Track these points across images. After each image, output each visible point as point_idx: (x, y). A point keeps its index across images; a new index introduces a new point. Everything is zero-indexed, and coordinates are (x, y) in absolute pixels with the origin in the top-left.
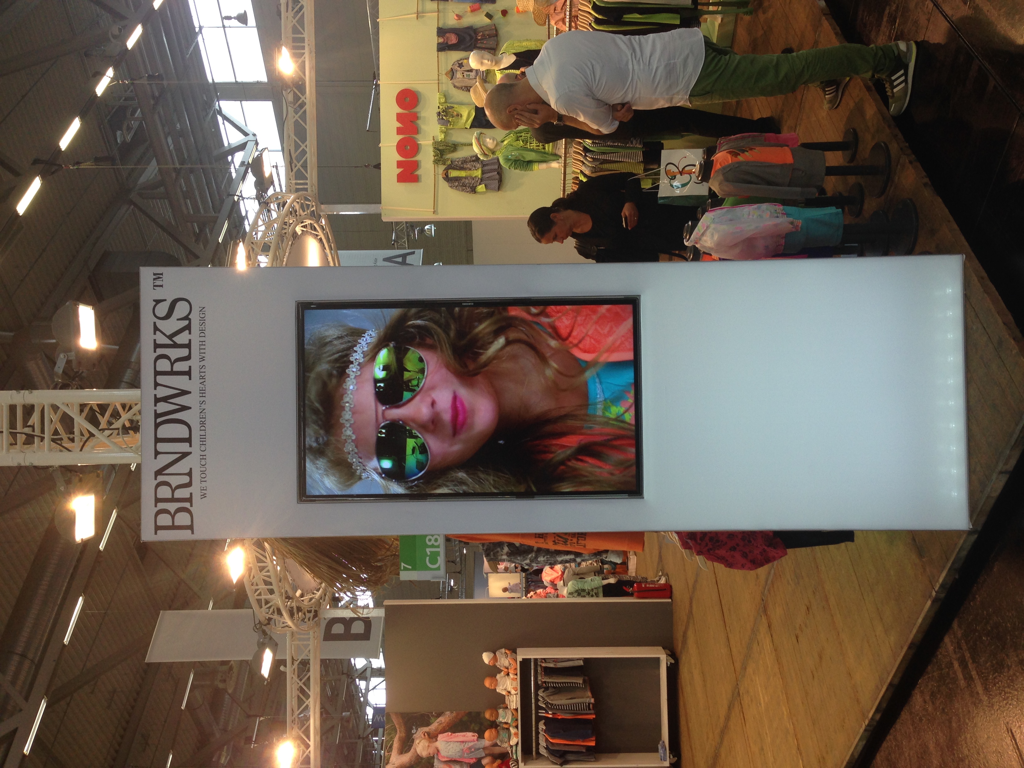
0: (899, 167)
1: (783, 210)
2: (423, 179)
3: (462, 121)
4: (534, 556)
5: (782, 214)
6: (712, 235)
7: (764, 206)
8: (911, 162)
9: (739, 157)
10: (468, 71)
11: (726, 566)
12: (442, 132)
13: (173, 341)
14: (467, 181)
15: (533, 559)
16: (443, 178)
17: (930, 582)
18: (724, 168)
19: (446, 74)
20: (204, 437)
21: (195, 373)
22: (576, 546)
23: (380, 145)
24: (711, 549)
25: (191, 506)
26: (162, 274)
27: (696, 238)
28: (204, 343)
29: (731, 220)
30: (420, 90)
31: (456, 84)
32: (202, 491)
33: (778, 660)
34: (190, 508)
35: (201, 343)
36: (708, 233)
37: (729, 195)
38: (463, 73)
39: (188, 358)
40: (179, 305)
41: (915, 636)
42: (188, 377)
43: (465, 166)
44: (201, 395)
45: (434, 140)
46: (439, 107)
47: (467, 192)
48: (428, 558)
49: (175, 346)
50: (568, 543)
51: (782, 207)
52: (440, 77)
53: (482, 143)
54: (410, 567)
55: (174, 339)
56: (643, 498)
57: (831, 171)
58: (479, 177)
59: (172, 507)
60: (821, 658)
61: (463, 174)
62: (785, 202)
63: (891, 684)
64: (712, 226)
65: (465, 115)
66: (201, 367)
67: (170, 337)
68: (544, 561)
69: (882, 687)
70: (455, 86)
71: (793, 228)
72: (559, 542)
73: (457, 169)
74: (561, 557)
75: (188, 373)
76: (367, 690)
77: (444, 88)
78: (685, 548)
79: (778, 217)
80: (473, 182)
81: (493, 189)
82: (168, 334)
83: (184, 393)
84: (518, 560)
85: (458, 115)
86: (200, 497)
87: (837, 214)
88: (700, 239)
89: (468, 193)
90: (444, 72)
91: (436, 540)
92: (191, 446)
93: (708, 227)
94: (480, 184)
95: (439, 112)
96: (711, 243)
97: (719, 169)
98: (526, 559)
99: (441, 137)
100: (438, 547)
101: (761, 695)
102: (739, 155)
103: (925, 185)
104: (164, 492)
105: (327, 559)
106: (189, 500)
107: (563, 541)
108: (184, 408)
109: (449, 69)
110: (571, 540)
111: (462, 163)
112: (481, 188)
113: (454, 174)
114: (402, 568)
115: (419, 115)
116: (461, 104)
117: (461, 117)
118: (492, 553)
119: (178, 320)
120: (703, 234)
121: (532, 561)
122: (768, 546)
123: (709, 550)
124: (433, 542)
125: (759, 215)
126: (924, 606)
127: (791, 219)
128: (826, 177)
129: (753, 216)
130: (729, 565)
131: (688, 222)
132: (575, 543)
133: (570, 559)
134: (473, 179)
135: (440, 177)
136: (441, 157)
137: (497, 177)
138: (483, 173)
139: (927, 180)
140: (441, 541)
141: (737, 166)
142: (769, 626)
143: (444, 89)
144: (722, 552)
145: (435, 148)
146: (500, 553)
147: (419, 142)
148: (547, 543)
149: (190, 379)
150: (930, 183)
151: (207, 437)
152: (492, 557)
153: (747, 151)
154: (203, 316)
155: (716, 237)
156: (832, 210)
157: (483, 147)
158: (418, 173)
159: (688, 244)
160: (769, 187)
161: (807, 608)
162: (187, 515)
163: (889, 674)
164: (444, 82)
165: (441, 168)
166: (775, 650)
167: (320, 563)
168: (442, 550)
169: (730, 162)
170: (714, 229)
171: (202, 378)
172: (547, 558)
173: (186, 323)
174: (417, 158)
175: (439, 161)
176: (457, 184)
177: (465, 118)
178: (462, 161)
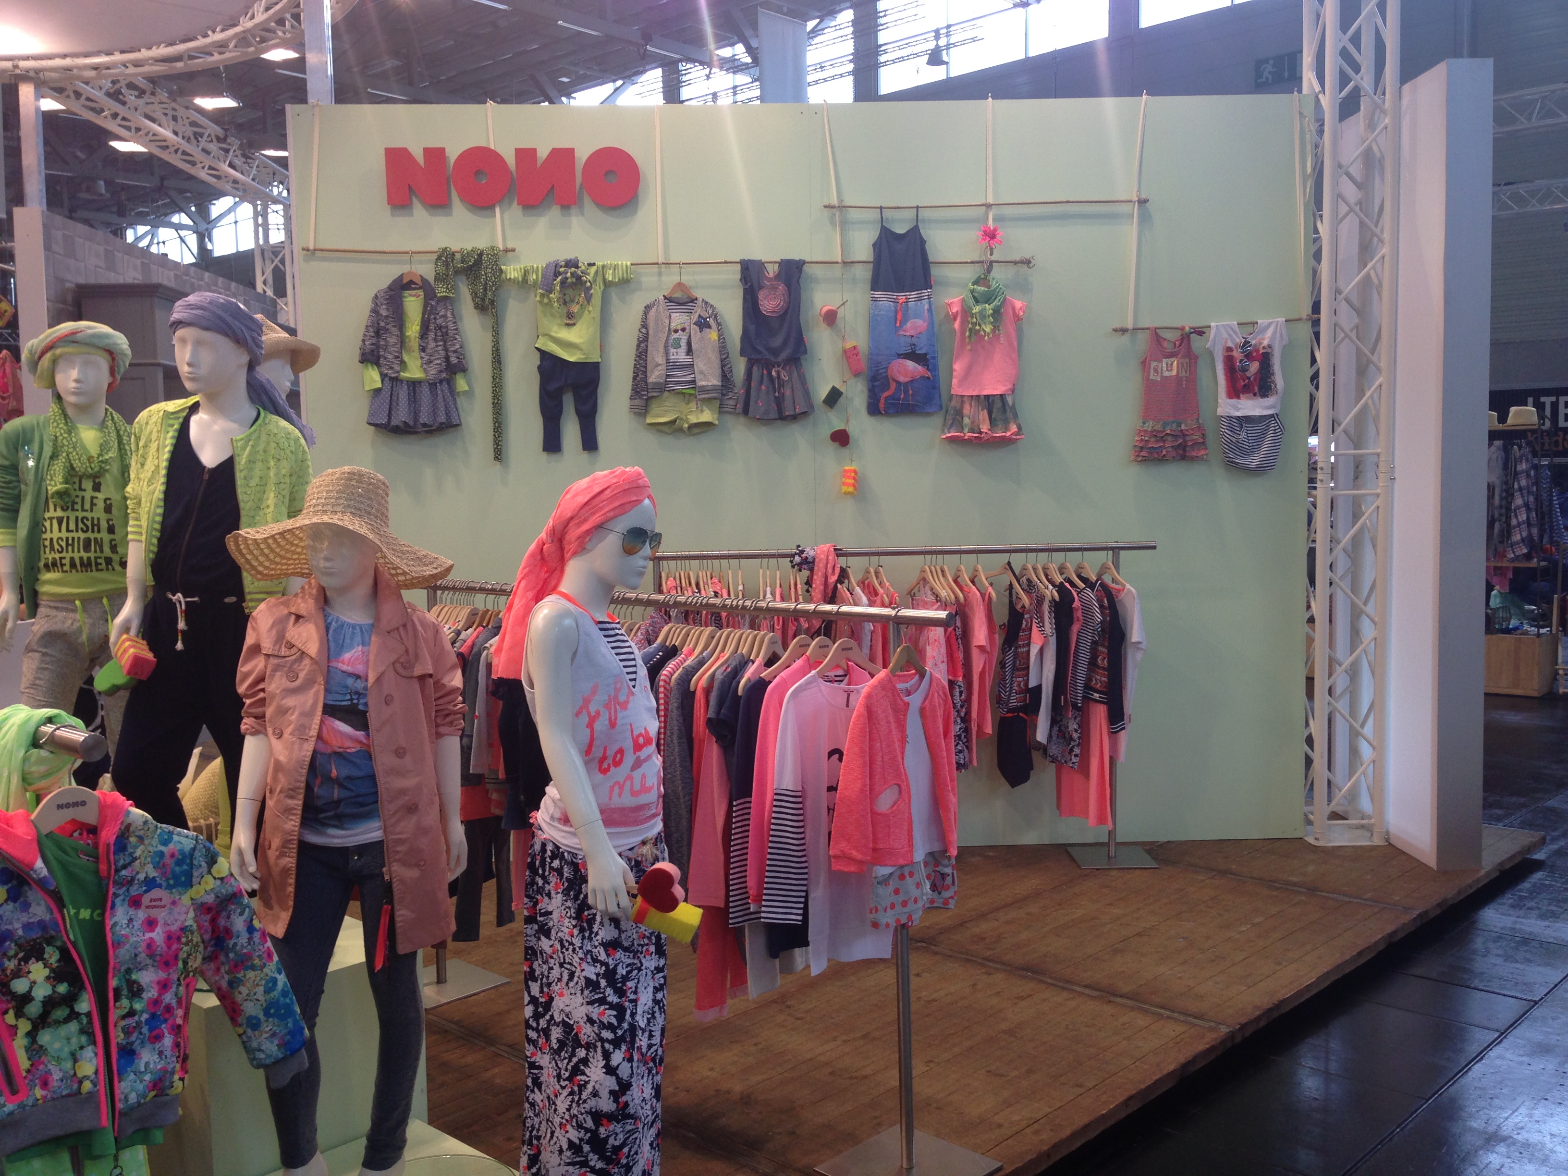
2: (402, 221)
3: (555, 328)
10: (689, 344)
12: (526, 273)
14: (392, 340)
19: (680, 285)
23: (490, 103)
30: (640, 213)
31: (653, 312)
38: (683, 330)
43: (431, 335)
45: (506, 251)
46: (594, 264)
47: (364, 341)
52: (675, 269)
58: (403, 374)
61: (413, 329)
70: (648, 308)
73: (424, 313)
77: (648, 278)
80: (390, 357)
81: (371, 414)
85: (570, 315)
89: (360, 343)
90: (686, 279)
94: (383, 376)
95: (577, 267)
99: (512, 271)
109: (699, 294)
111: (440, 328)
112: (373, 378)
113: (413, 305)
115: (574, 210)
116: (604, 324)
134: (397, 357)
135: (405, 269)
136: (457, 272)
138: (414, 384)
143: (644, 279)
145: (481, 255)
147: (498, 210)
158: (418, 209)
164: (664, 278)
165: (427, 270)
174: (458, 205)
175: (447, 264)
176: (384, 313)
177: (565, 334)
178: (447, 327)
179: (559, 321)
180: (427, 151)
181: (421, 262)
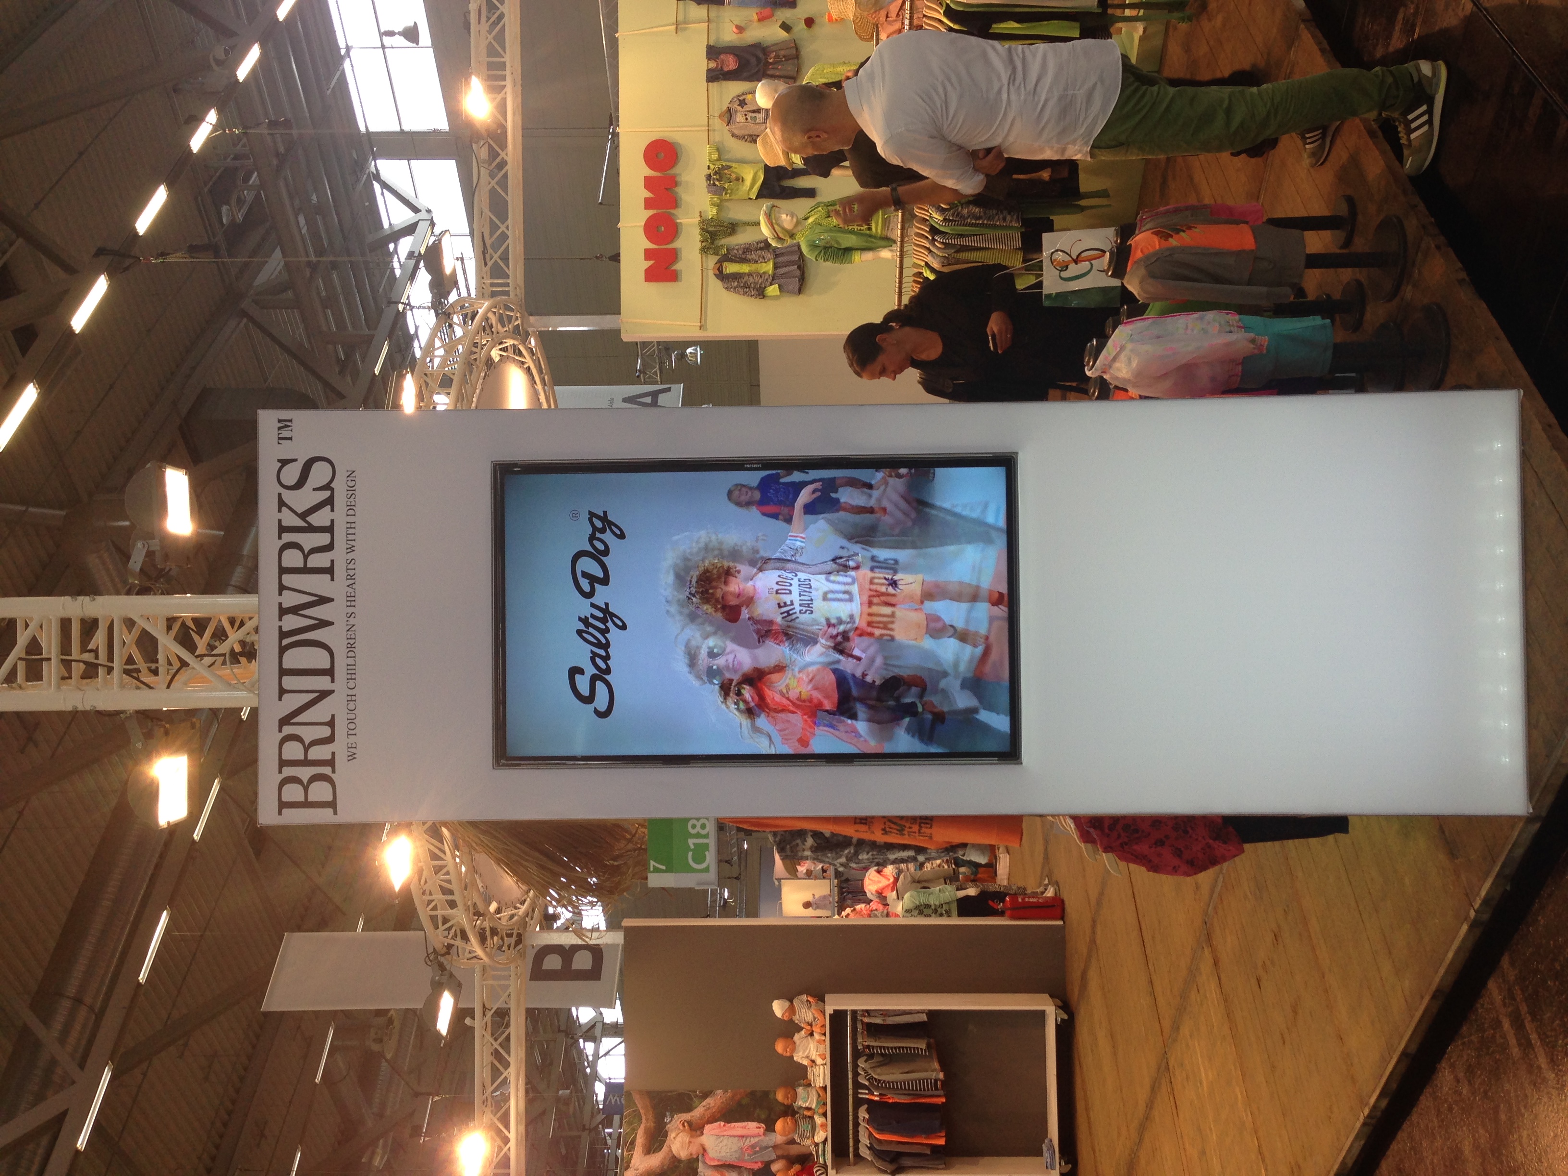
0: (1419, 254)
1: (1240, 320)
2: (684, 276)
3: (744, 188)
4: (852, 851)
5: (1238, 327)
6: (1129, 360)
7: (1210, 315)
8: (1438, 247)
9: (1170, 240)
10: (754, 111)
11: (1149, 871)
12: (713, 204)
13: (307, 522)
14: (751, 280)
15: (851, 857)
16: (715, 274)
17: (1467, 895)
18: (1147, 258)
19: (720, 116)
20: (354, 667)
21: (340, 571)
22: (918, 837)
23: (620, 225)
24: (1126, 844)
25: (334, 771)
26: (291, 421)
27: (1104, 365)
28: (353, 525)
29: (1158, 337)
30: (680, 142)
31: (736, 132)
32: (350, 750)
33: (1229, 1015)
34: (333, 776)
35: (349, 525)
36: (1123, 357)
37: (1156, 299)
38: (746, 115)
39: (329, 547)
40: (316, 466)
41: (1441, 980)
42: (328, 576)
43: (749, 257)
44: (349, 604)
45: (701, 216)
46: (709, 166)
47: (751, 296)
48: (690, 854)
49: (311, 529)
50: (905, 832)
51: (1237, 317)
53: (774, 221)
54: (664, 868)
55: (308, 519)
56: (1021, 764)
57: (1315, 261)
58: (770, 272)
59: (305, 773)
60: (1295, 1012)
61: (745, 268)
62: (1242, 310)
63: (1404, 1054)
64: (1129, 346)
65: (748, 179)
66: (348, 562)
67: (303, 516)
68: (868, 859)
69: (1391, 1058)
70: (733, 135)
71: (1254, 348)
72: (892, 831)
73: (736, 262)
74: (894, 854)
75: (329, 571)
76: (597, 1056)
77: (716, 137)
78: (1085, 842)
79: (1231, 332)
80: (760, 281)
81: (791, 292)
82: (299, 512)
83: (323, 600)
84: (828, 857)
85: (737, 179)
86: (346, 758)
87: (1324, 326)
88: (1110, 367)
89: (753, 298)
90: (717, 114)
91: (703, 826)
92: (333, 681)
93: (1122, 348)
94: (771, 284)
95: (710, 175)
96: (1127, 372)
97: (1140, 260)
98: (840, 857)
99: (712, 212)
100: (706, 836)
101: (1202, 1070)
102: (1171, 236)
103: (1461, 282)
104: (293, 751)
105: (537, 854)
106: (331, 763)
107: (897, 830)
108: (324, 624)
109: (725, 108)
110: (910, 828)
111: (744, 252)
112: (773, 290)
113: (731, 268)
114: (652, 869)
115: (678, 179)
116: (742, 161)
117: (743, 181)
118: (788, 847)
119: (314, 490)
120: (1115, 359)
121: (849, 859)
122: (1215, 839)
123: (1122, 845)
124: (698, 829)
125: (1203, 329)
126: (1458, 932)
127: (1252, 335)
128: (1307, 270)
129: (1193, 330)
130: (1154, 868)
131: (1091, 340)
132: (915, 832)
133: (908, 857)
134: (761, 276)
135: (711, 274)
136: (712, 243)
137: (798, 273)
138: (776, 267)
139: (1463, 275)
140: (711, 828)
141: (1168, 253)
142: (1216, 964)
143: (717, 139)
144: (1143, 848)
145: (702, 229)
146: (801, 846)
147: (678, 221)
148: (873, 833)
149: (332, 579)
150: (1467, 279)
151: (357, 667)
152: (789, 853)
153: (1184, 231)
154: (353, 484)
155: (1134, 364)
156: (1316, 321)
157: (776, 226)
158: (677, 266)
159: (1092, 373)
160: (1218, 286)
161: (1275, 935)
162: (326, 786)
163: (1402, 1038)
164: (716, 128)
165: (712, 261)
166: (1226, 1001)
167: (527, 860)
168: (712, 842)
169: (1157, 248)
170: (1131, 351)
171: (351, 577)
172: (872, 855)
173: (327, 494)
174: (675, 245)
175: (708, 248)
176: (736, 283)
177: (748, 183)
178: (744, 249)
179: (740, 187)
180: (646, 259)
181: (707, 266)
